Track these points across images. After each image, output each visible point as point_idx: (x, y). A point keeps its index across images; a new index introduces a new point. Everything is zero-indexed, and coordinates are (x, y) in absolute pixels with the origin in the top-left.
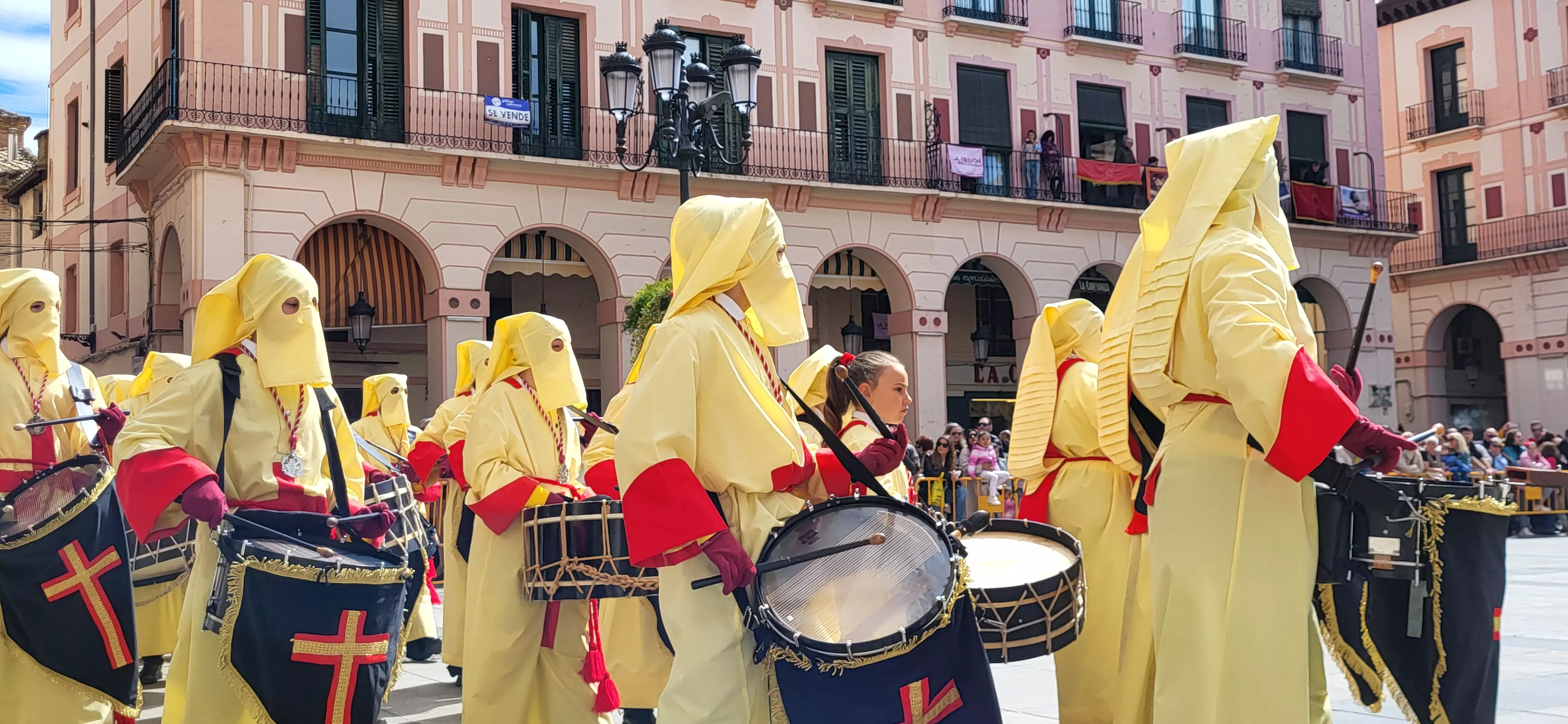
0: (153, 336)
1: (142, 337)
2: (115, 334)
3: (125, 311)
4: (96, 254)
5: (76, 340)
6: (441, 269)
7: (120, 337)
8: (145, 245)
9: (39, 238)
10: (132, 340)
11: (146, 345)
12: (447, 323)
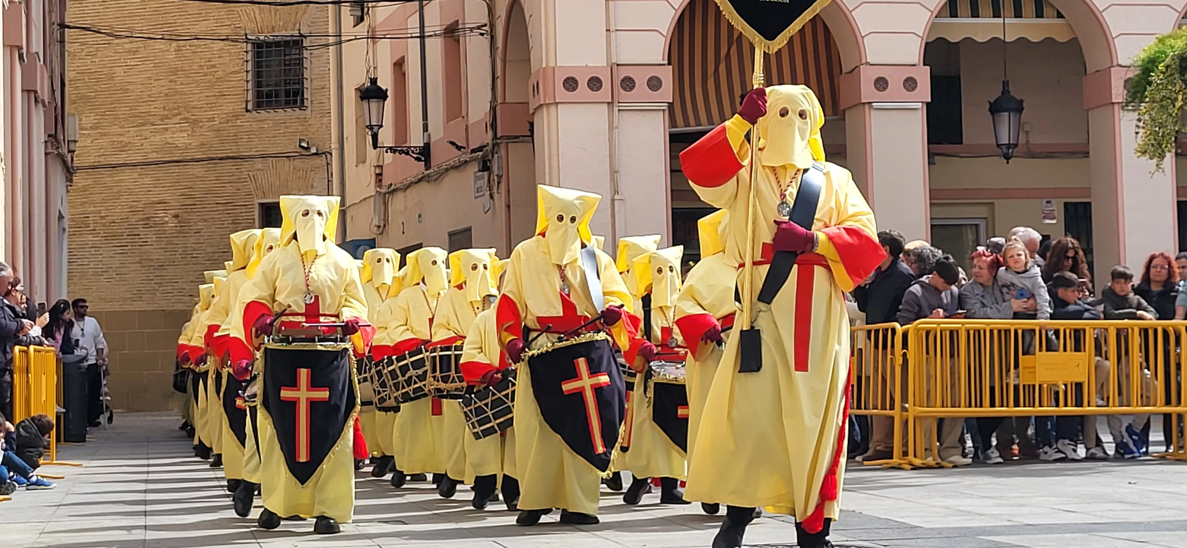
0: (497, 144)
1: (485, 146)
2: (453, 143)
3: (464, 113)
4: (427, 40)
5: (407, 153)
6: (863, 37)
7: (459, 148)
8: (485, 25)
9: (361, 25)
10: (473, 151)
11: (490, 157)
12: (872, 112)
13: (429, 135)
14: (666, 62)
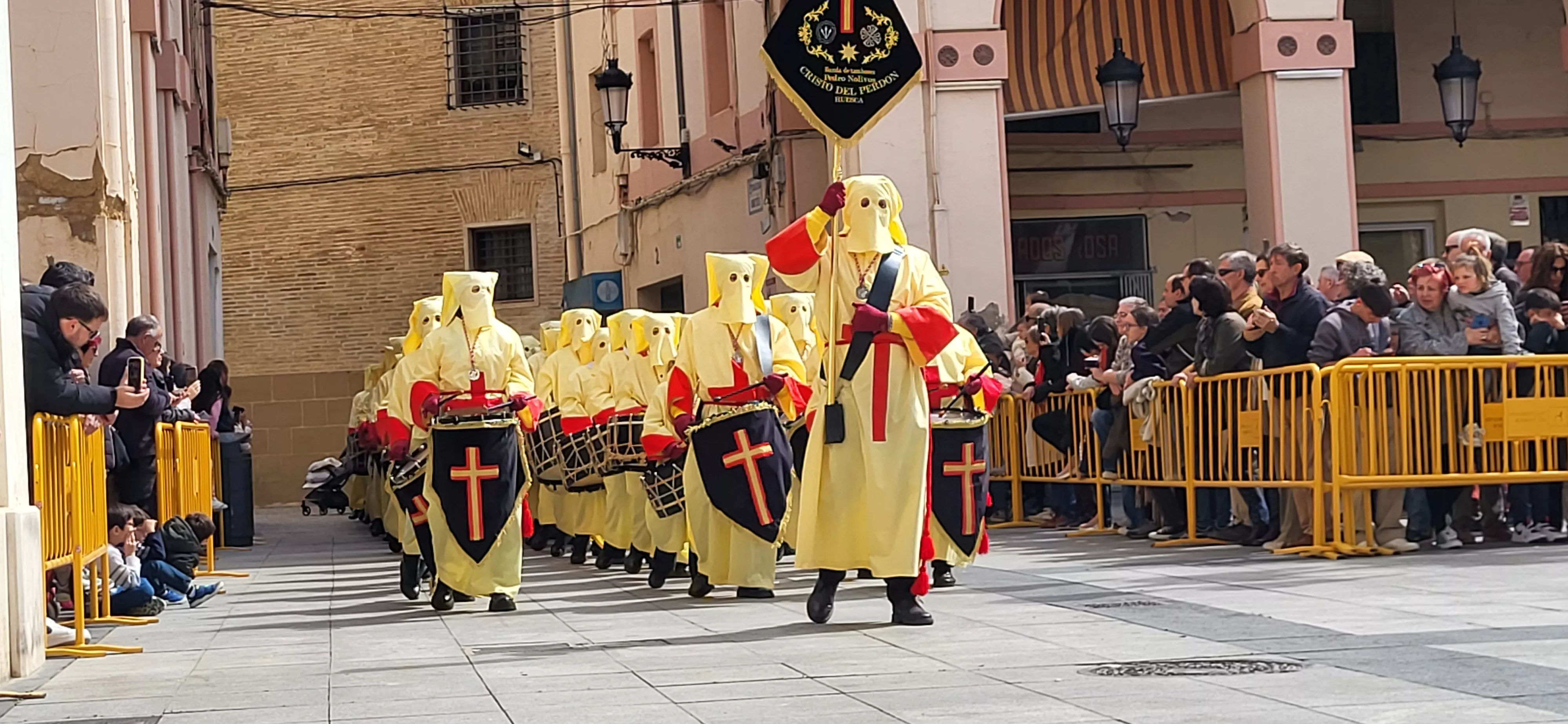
0: (777, 141)
1: (761, 145)
2: (719, 142)
3: (732, 102)
4: (682, 8)
5: (660, 158)
7: (727, 148)
10: (746, 152)
11: (768, 159)
12: (1276, 83)
13: (688, 132)
14: (998, 26)
